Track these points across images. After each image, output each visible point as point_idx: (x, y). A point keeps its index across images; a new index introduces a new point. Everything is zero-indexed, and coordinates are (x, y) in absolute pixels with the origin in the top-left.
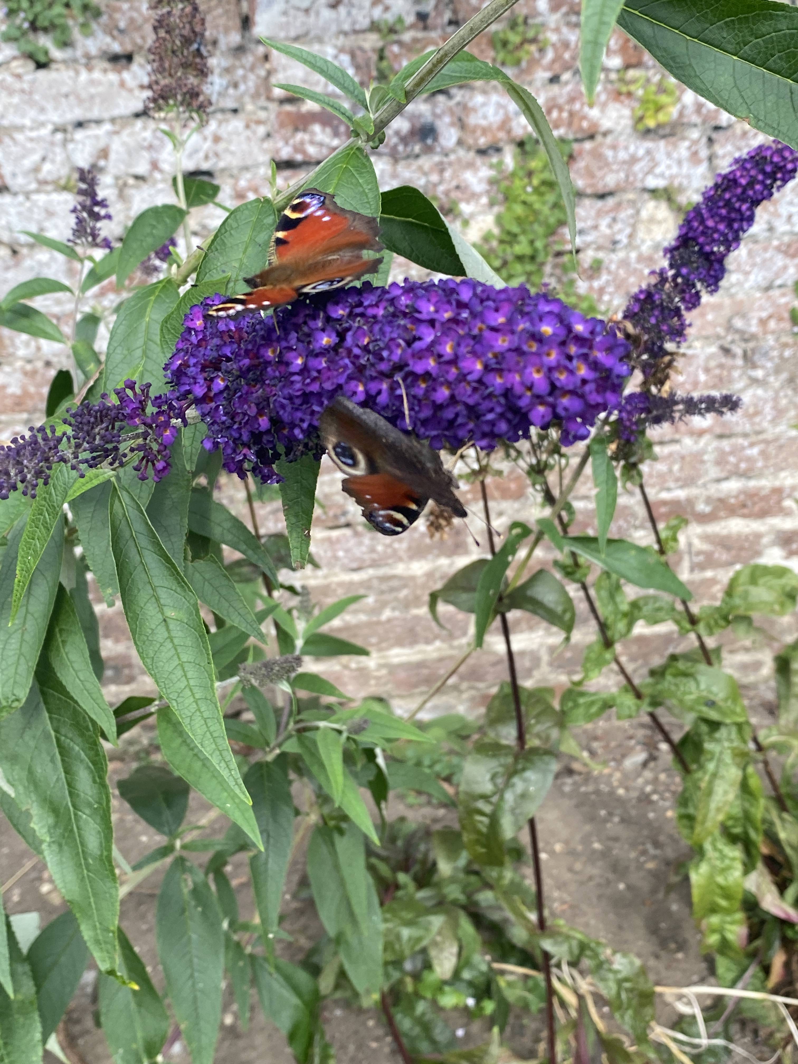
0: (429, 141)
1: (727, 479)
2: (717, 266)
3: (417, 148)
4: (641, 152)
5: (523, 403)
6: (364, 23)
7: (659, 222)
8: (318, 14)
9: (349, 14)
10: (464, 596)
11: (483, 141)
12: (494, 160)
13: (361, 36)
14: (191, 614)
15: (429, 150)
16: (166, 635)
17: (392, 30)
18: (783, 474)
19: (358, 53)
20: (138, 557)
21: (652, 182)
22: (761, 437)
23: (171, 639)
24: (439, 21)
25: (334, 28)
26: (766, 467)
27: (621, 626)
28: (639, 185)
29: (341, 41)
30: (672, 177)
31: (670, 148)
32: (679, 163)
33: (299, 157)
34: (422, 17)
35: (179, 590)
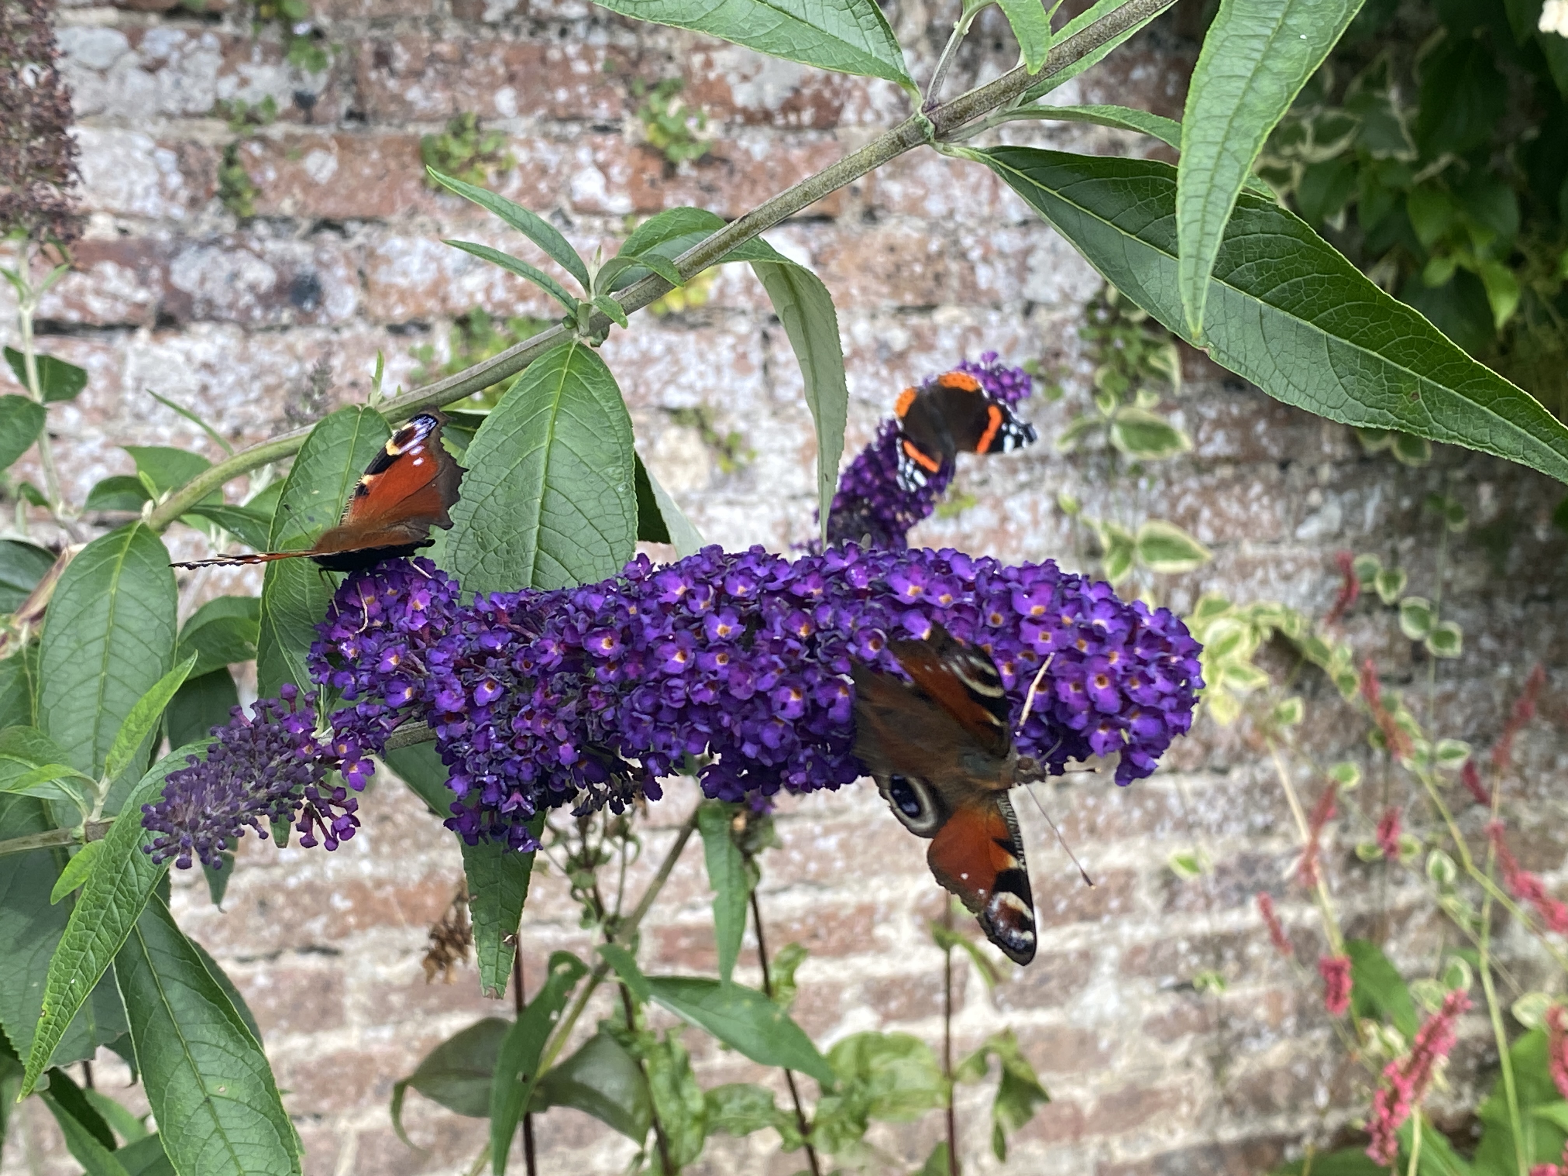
0: (308, 306)
1: (786, 889)
3: (286, 316)
4: (658, 348)
7: (685, 463)
8: (122, 79)
11: (399, 313)
12: (419, 344)
13: (197, 123)
14: (256, 1088)
15: (306, 320)
16: (212, 1125)
17: (251, 119)
18: (875, 882)
19: (190, 149)
20: (154, 991)
21: (675, 398)
23: (220, 1132)
24: (332, 111)
26: (849, 869)
27: (690, 1137)
28: (653, 400)
29: (162, 127)
30: (706, 391)
31: (704, 346)
32: (718, 369)
34: (304, 101)
35: (231, 1047)
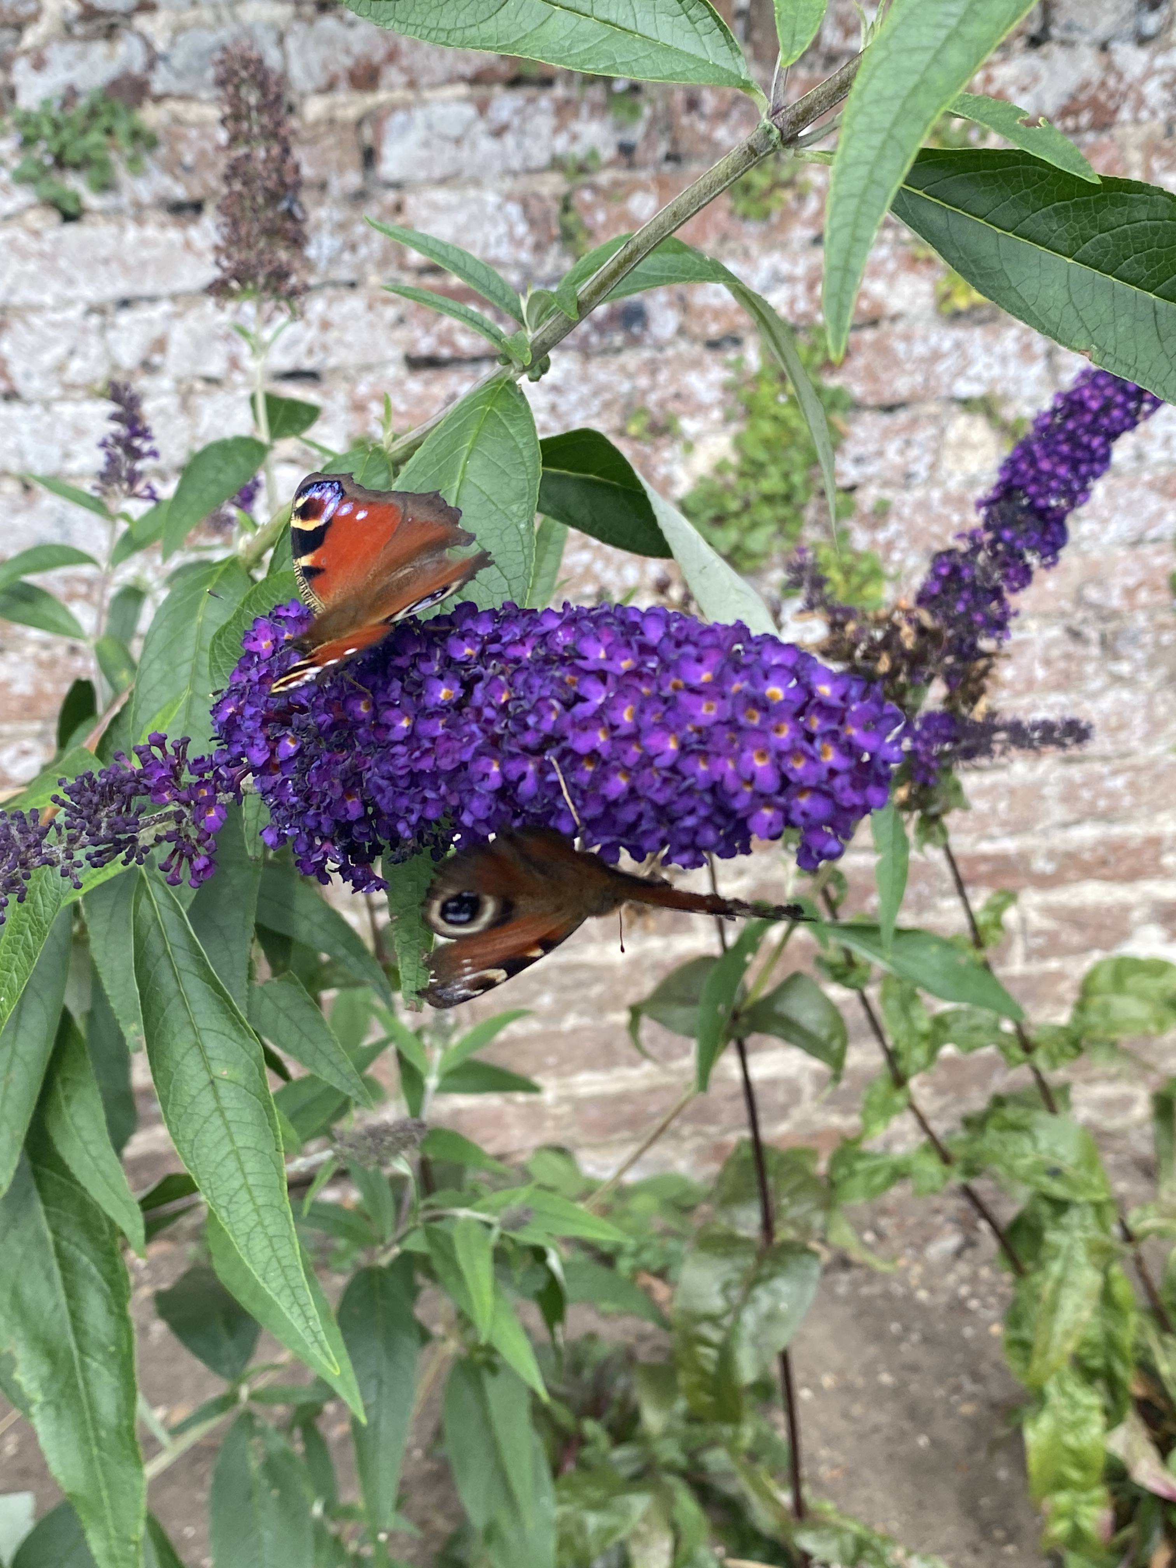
0: (636, 329)
1: (1078, 822)
2: (1055, 528)
3: (618, 339)
4: (947, 345)
5: (739, 804)
6: (541, 157)
7: (974, 447)
8: (474, 146)
9: (519, 145)
10: (680, 1013)
11: (714, 329)
12: (731, 356)
13: (536, 178)
14: (251, 1073)
15: (635, 342)
16: (213, 1104)
17: (582, 169)
18: (1162, 817)
19: (533, 202)
20: (173, 986)
21: (964, 388)
22: (1128, 762)
23: (221, 1111)
24: (650, 155)
25: (497, 166)
26: (1137, 806)
27: (919, 1054)
28: (944, 392)
29: (508, 184)
30: (993, 382)
31: (989, 339)
32: (1004, 360)
33: (445, 352)
34: (626, 150)
35: (234, 1035)
